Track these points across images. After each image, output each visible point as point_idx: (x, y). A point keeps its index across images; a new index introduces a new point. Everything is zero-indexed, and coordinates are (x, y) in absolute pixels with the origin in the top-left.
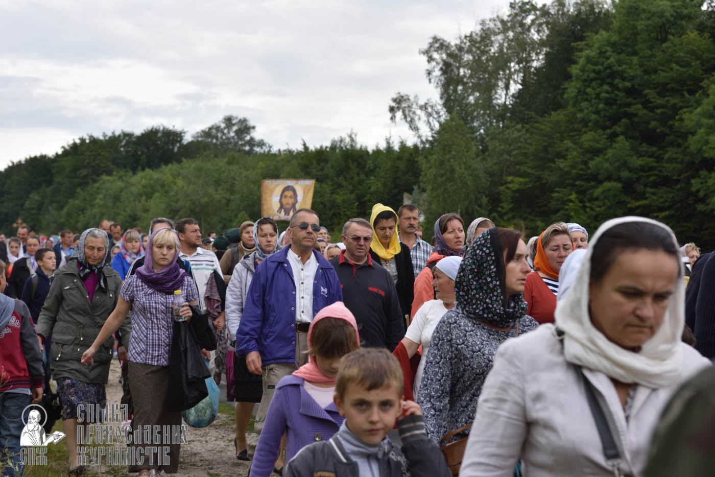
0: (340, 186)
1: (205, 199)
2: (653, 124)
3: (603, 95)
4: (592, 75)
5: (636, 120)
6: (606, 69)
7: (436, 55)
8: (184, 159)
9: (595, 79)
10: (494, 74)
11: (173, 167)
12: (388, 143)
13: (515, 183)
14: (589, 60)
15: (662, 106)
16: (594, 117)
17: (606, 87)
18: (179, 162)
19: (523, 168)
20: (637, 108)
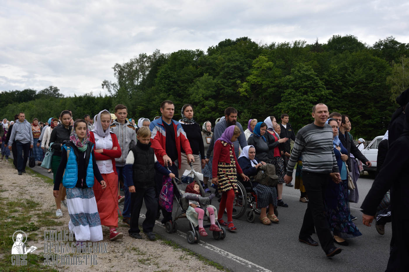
0: (86, 108)
1: (42, 112)
2: (180, 92)
3: (166, 83)
4: (163, 77)
5: (175, 90)
6: (167, 75)
7: (117, 69)
8: (36, 99)
9: (164, 78)
10: (134, 75)
11: (32, 102)
12: (100, 95)
13: (140, 108)
14: (162, 72)
15: (183, 87)
16: (164, 89)
17: (167, 80)
18: (34, 100)
19: (143, 104)
20: (176, 87)
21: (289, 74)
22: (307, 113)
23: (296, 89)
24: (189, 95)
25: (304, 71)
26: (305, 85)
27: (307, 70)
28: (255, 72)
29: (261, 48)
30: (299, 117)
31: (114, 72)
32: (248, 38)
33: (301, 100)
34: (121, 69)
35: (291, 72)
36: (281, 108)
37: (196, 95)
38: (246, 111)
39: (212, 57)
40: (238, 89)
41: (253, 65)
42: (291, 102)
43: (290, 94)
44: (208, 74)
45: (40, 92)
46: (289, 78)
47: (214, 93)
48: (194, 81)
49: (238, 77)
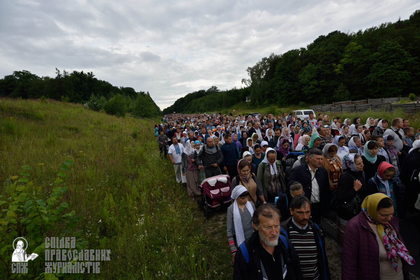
0: (234, 97)
2: (293, 78)
3: (282, 74)
4: (280, 70)
6: (282, 69)
7: (249, 70)
10: (260, 72)
11: (205, 97)
12: (242, 88)
13: (267, 92)
14: (279, 68)
15: (294, 75)
16: (281, 78)
17: (283, 72)
18: (205, 95)
19: (268, 89)
20: (289, 75)
21: (376, 52)
22: (394, 78)
23: (383, 61)
24: (298, 80)
25: (391, 46)
26: (392, 58)
27: (393, 45)
28: (347, 56)
29: (350, 36)
30: (386, 82)
31: (248, 73)
32: (338, 31)
33: (388, 69)
34: (252, 70)
35: (378, 49)
36: (371, 78)
37: (304, 79)
38: (342, 84)
39: (313, 50)
40: (334, 70)
41: (345, 51)
42: (379, 72)
43: (378, 66)
44: (311, 63)
45: (207, 90)
46: (376, 54)
47: (316, 76)
48: (301, 69)
49: (333, 62)
